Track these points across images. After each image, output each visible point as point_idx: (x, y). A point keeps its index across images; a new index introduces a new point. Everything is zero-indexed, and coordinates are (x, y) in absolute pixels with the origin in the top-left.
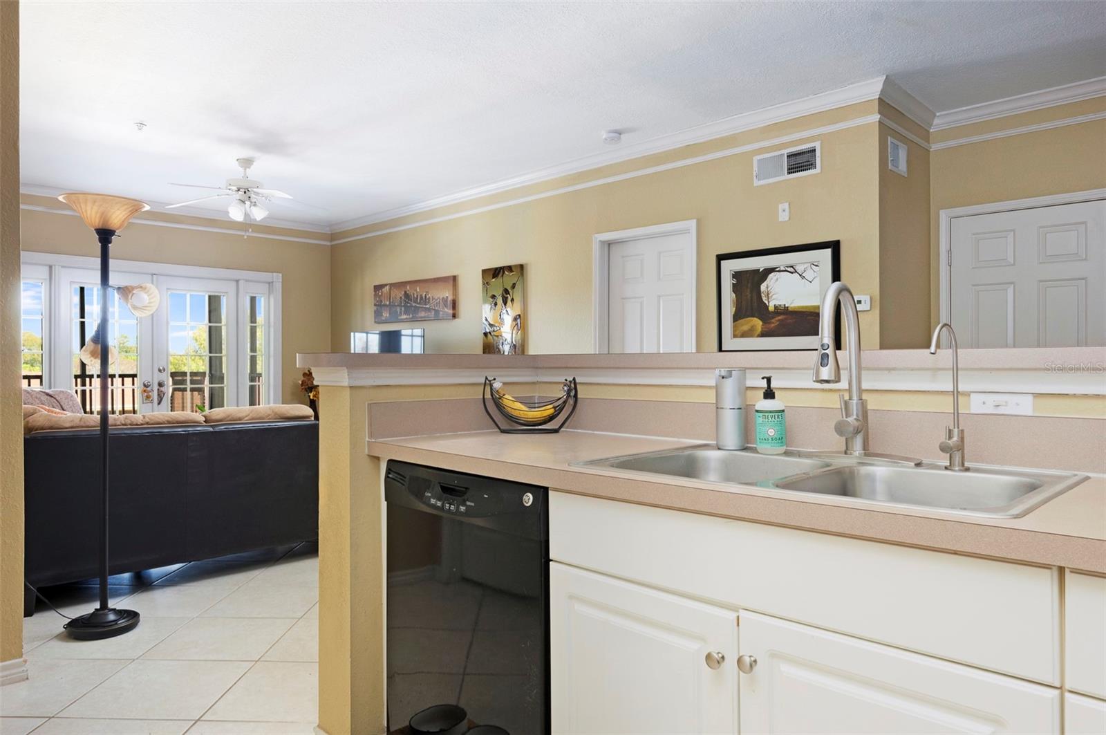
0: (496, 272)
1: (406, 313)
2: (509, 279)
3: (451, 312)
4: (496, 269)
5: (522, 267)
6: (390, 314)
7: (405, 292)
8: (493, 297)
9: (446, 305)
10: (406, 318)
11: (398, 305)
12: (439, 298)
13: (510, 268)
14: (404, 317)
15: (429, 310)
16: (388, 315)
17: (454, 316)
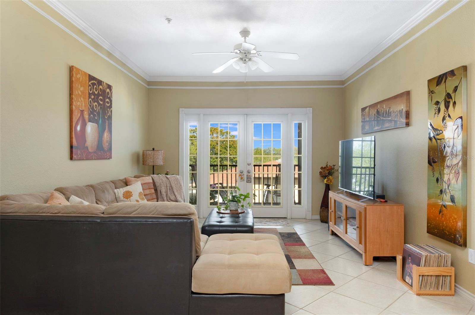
0: (440, 80)
1: (378, 125)
2: (451, 83)
3: (404, 121)
4: (440, 76)
5: (465, 68)
6: (369, 127)
7: (377, 110)
8: (437, 103)
9: (401, 116)
10: (378, 129)
11: (373, 120)
12: (397, 111)
13: (452, 73)
14: (376, 128)
15: (391, 121)
16: (368, 128)
17: (408, 124)
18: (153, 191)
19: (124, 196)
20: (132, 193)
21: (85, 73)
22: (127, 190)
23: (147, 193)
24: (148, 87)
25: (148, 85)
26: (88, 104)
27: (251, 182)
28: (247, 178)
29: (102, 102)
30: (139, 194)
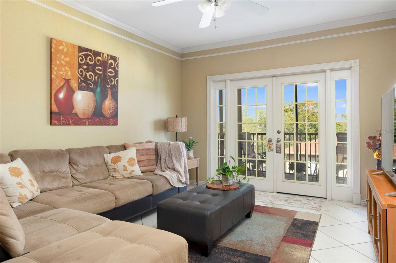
18: (153, 157)
19: (112, 161)
20: (122, 159)
21: (73, 45)
22: (117, 156)
23: (144, 159)
24: (180, 59)
25: (181, 58)
26: (77, 73)
27: (280, 153)
28: (277, 148)
29: (101, 72)
30: (128, 160)
